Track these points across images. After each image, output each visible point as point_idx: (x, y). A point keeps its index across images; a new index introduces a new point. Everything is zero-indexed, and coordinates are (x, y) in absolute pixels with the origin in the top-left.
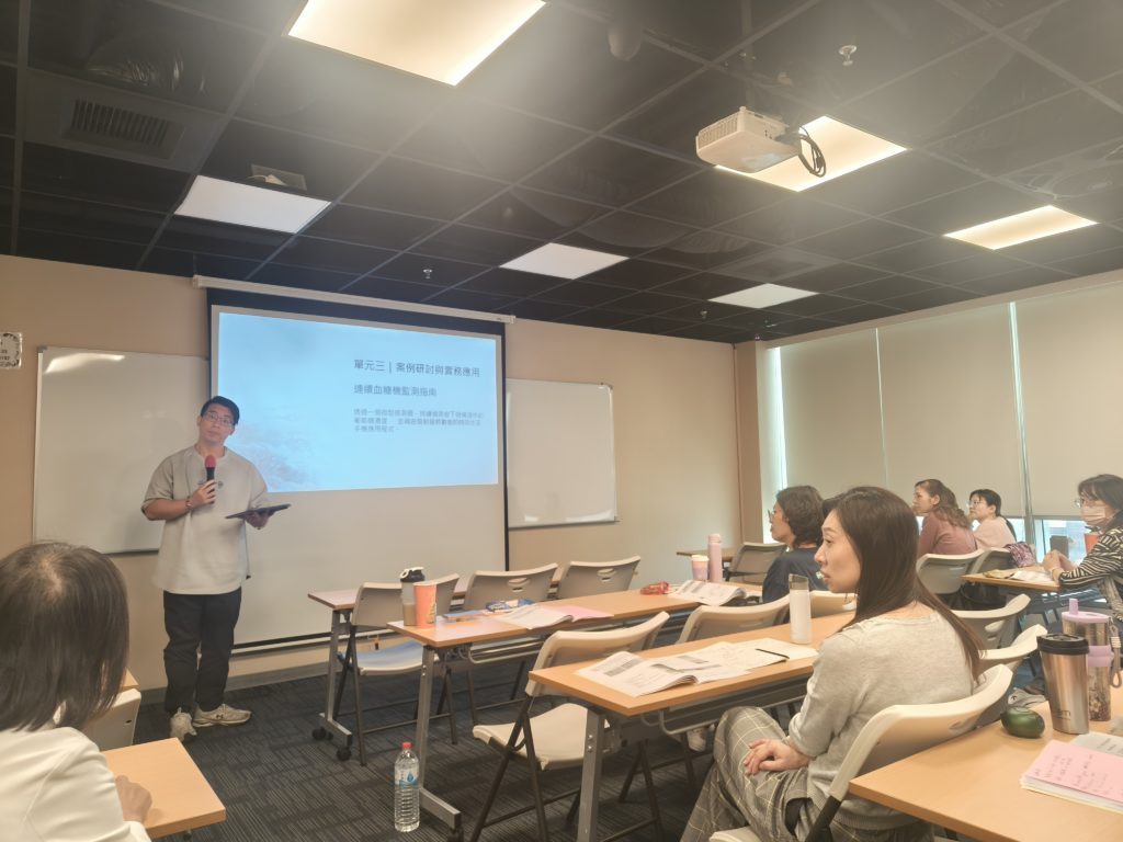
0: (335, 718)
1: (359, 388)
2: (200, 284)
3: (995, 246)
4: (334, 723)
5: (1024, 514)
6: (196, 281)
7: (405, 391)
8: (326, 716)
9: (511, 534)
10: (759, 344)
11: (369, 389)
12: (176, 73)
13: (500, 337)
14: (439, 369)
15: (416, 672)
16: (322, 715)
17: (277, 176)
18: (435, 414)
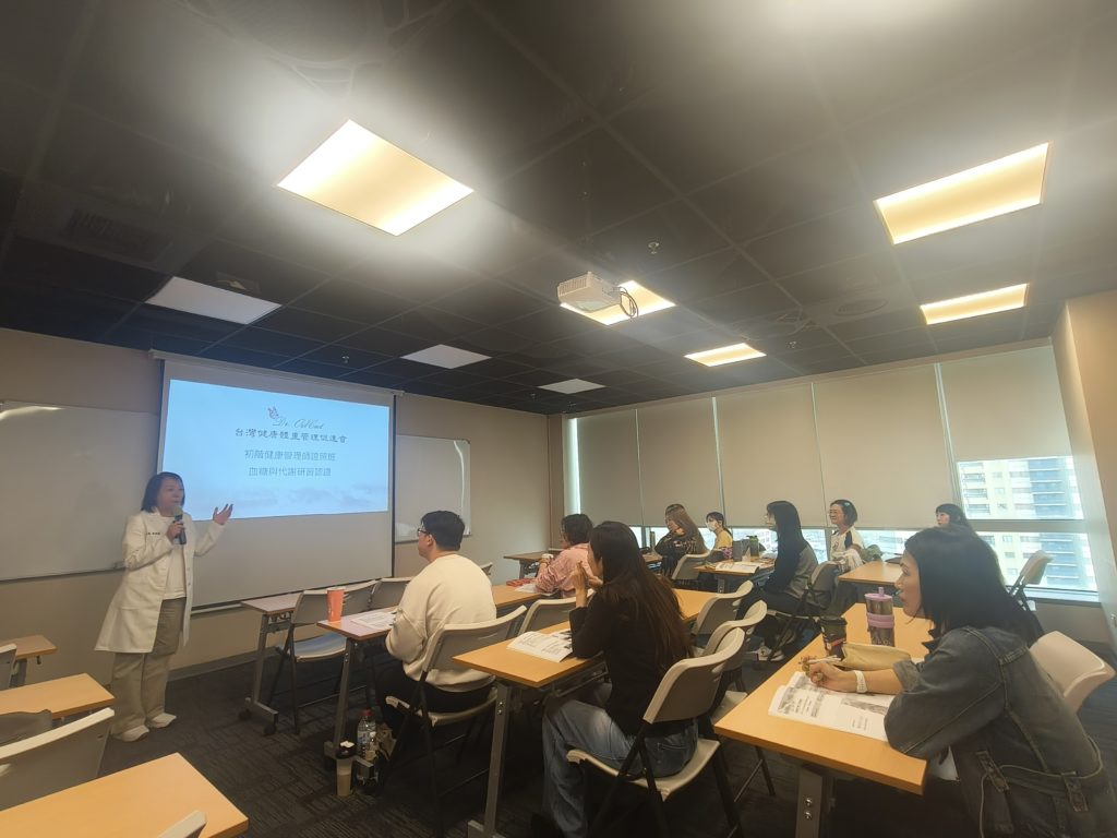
0: (260, 701)
2: (156, 356)
3: (710, 364)
4: (258, 705)
6: (152, 353)
8: (252, 701)
9: (396, 547)
10: (563, 416)
12: (167, 199)
15: (340, 657)
16: (249, 699)
17: (241, 283)
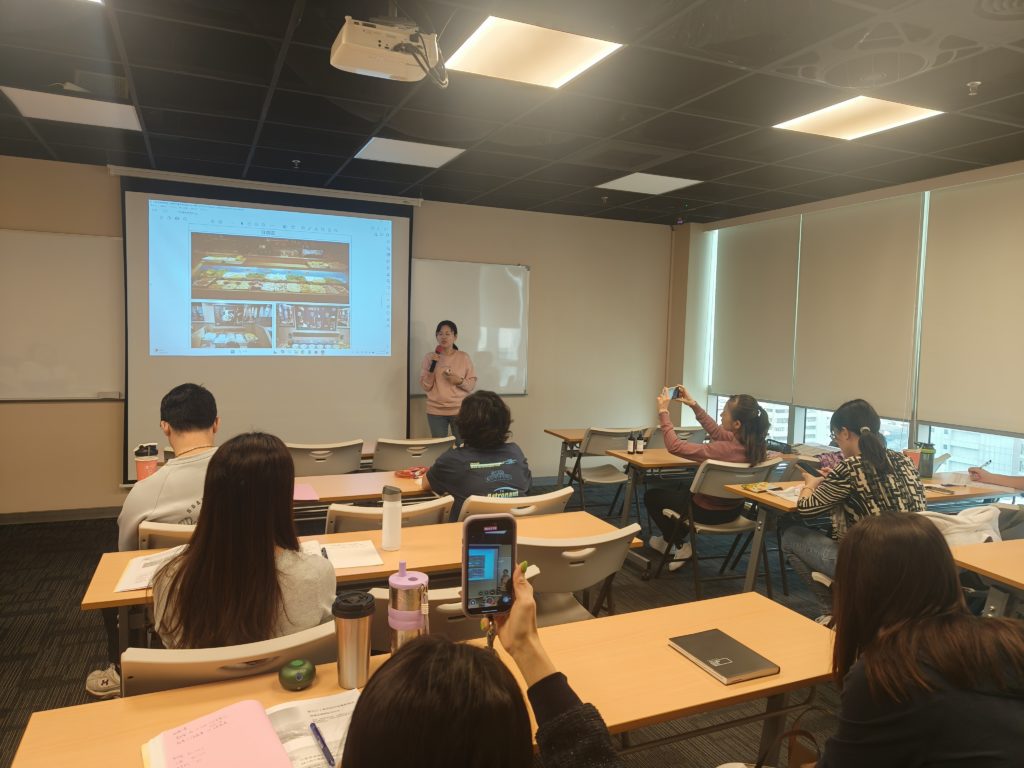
3: (850, 135)
5: (910, 418)
6: (109, 170)
9: (410, 403)
13: (408, 220)
17: (72, 83)
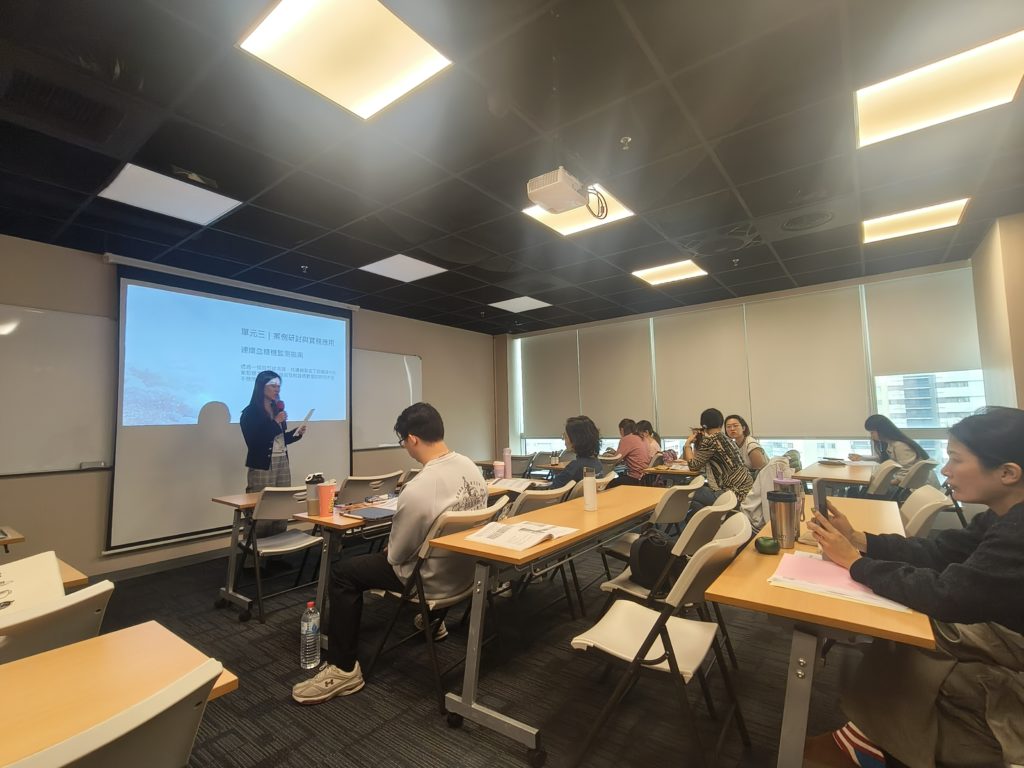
0: (234, 591)
1: (245, 349)
2: (111, 261)
3: (654, 283)
4: (234, 594)
6: (107, 258)
7: (280, 353)
8: (227, 590)
9: (356, 453)
10: (508, 336)
11: (253, 350)
13: (349, 321)
14: (305, 339)
16: (224, 589)
17: (199, 176)
18: (302, 370)
